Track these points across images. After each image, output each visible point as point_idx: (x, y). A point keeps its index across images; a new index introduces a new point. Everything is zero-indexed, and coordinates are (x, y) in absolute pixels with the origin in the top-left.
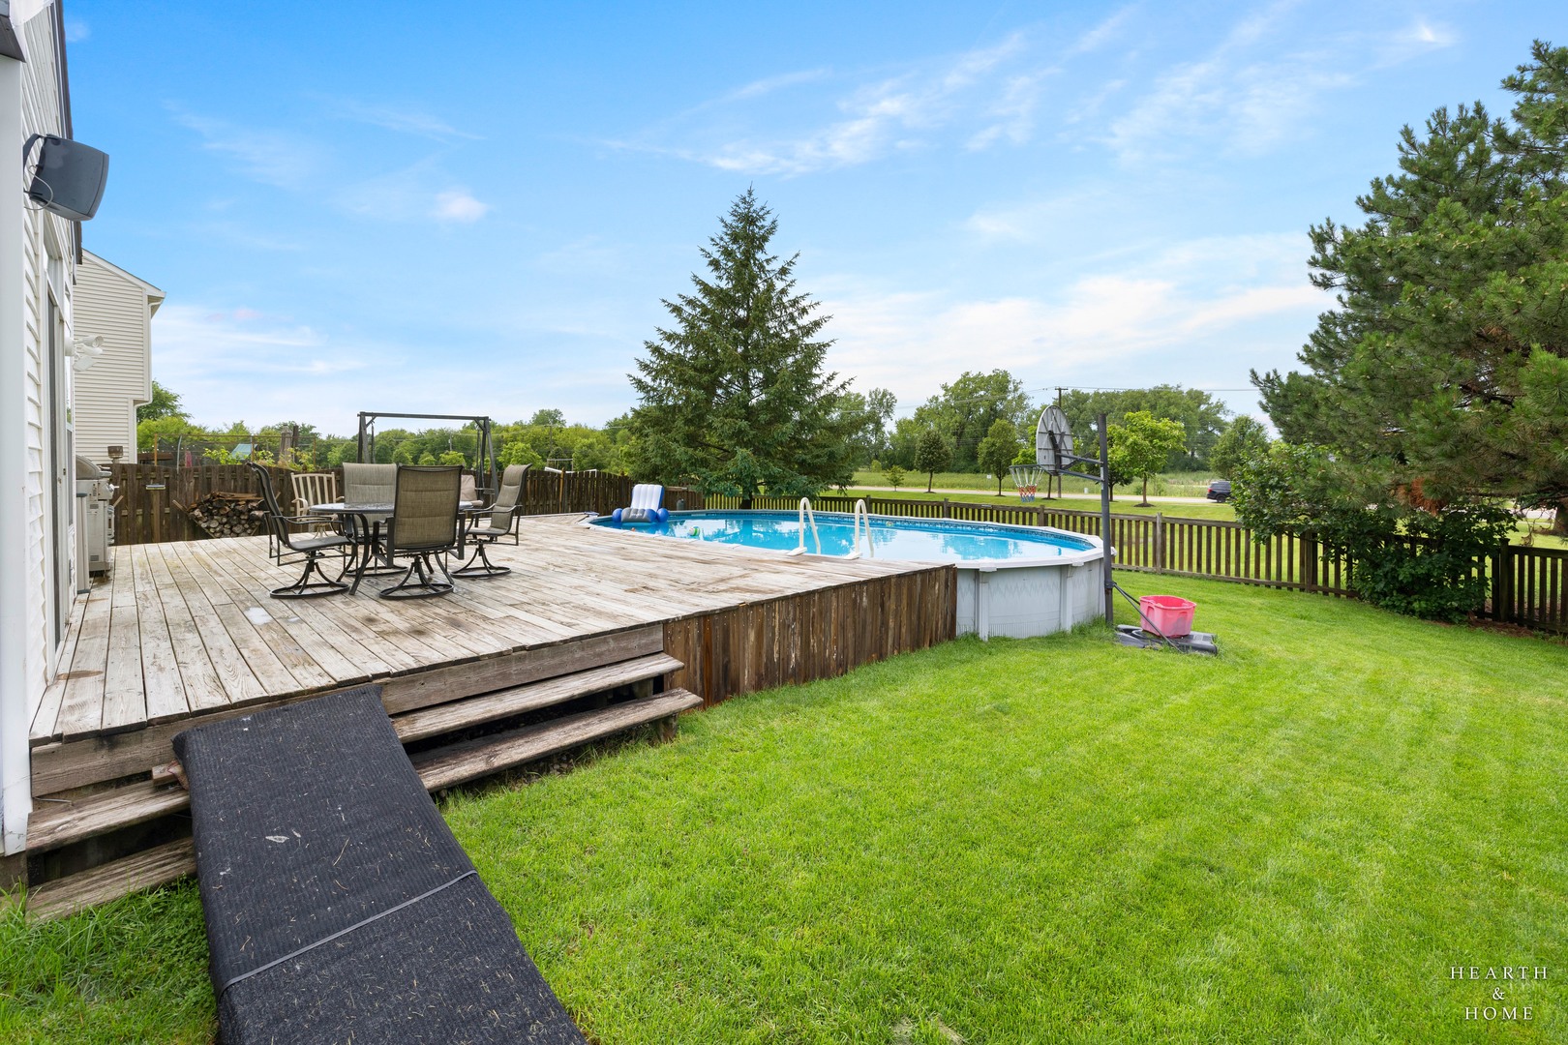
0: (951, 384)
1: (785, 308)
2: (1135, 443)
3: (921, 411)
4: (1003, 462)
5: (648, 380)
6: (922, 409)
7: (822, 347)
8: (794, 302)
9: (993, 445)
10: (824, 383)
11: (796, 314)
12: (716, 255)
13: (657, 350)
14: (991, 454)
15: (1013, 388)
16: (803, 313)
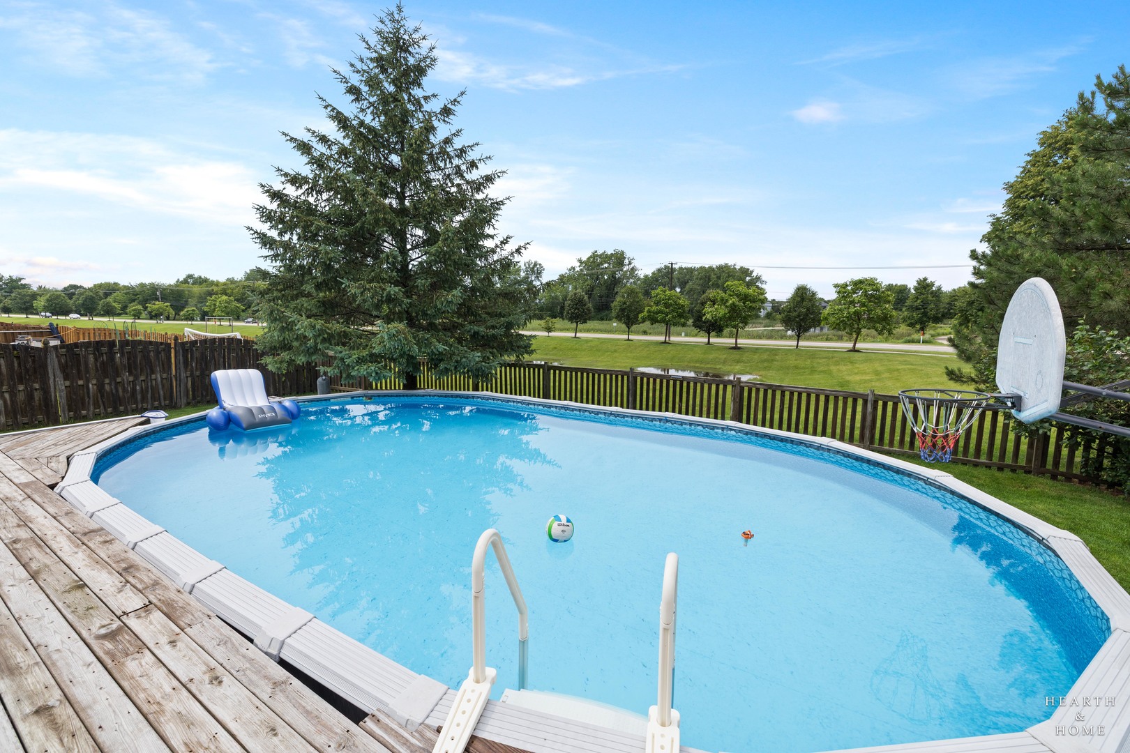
0: (584, 259)
1: (450, 158)
2: (733, 304)
3: (562, 277)
4: (632, 316)
5: (274, 234)
6: (563, 275)
7: (497, 205)
8: (462, 152)
9: (625, 303)
10: (497, 246)
11: (463, 167)
12: (355, 80)
13: (275, 195)
14: (622, 310)
15: (628, 263)
16: (472, 166)
